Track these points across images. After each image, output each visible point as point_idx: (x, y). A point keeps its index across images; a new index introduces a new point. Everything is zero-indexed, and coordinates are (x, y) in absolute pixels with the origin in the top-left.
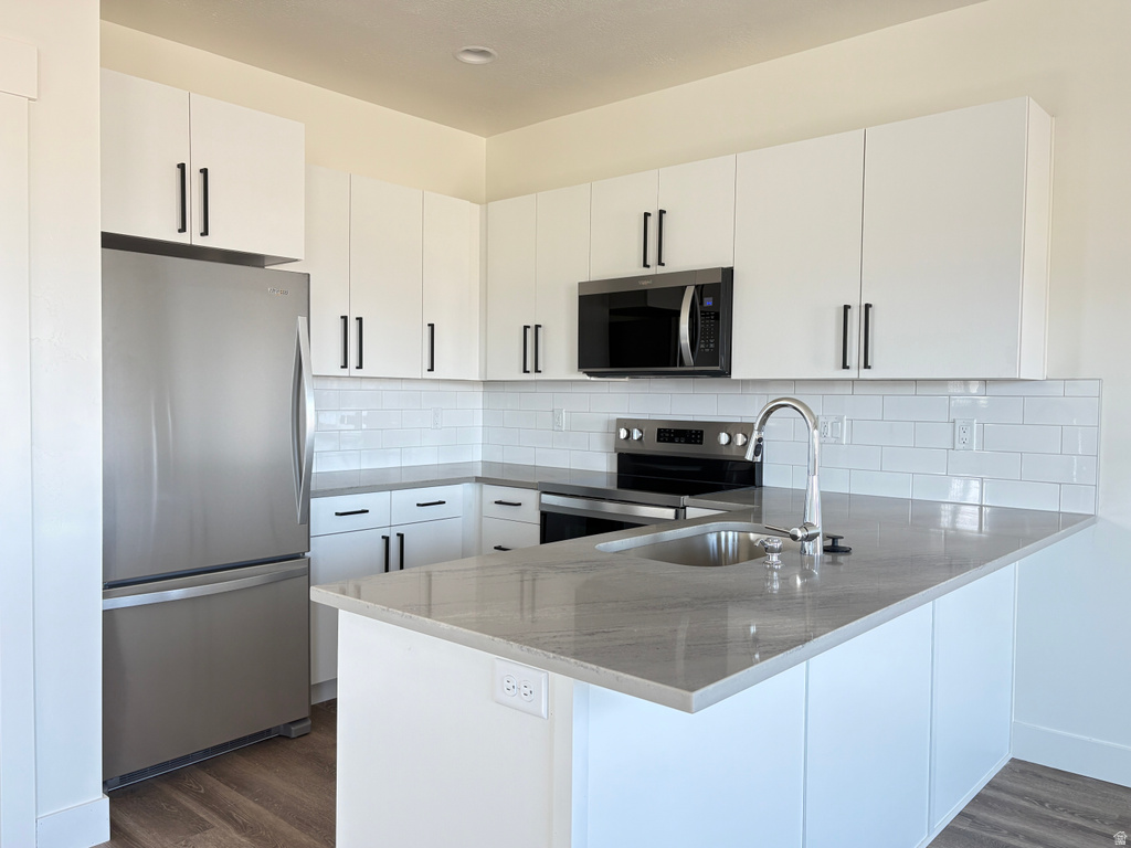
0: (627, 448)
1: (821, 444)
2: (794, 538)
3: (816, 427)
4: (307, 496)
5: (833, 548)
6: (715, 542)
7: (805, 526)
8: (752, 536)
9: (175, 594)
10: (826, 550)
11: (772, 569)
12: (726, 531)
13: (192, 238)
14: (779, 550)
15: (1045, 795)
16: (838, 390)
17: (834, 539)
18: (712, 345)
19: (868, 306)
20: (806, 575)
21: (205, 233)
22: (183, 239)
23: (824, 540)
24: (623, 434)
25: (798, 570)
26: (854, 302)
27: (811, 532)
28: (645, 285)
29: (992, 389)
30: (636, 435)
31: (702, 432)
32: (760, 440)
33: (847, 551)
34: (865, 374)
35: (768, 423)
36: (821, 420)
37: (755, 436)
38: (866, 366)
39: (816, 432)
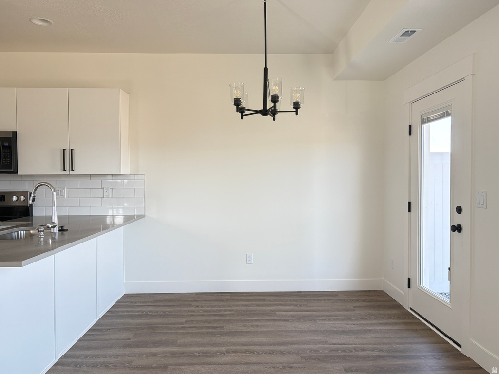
1: (56, 198)
2: (49, 227)
3: (54, 191)
5: (62, 230)
6: (16, 235)
7: (52, 223)
8: (31, 232)
10: (59, 231)
11: (41, 237)
12: (21, 231)
14: (43, 231)
15: (133, 300)
16: (63, 178)
17: (62, 227)
18: (9, 161)
19: (72, 150)
20: (53, 239)
23: (59, 228)
25: (50, 237)
26: (67, 147)
27: (54, 225)
29: (114, 178)
31: (4, 196)
32: (34, 196)
33: (67, 230)
34: (72, 173)
35: (37, 192)
36: (56, 189)
37: (32, 195)
38: (72, 170)
39: (55, 193)
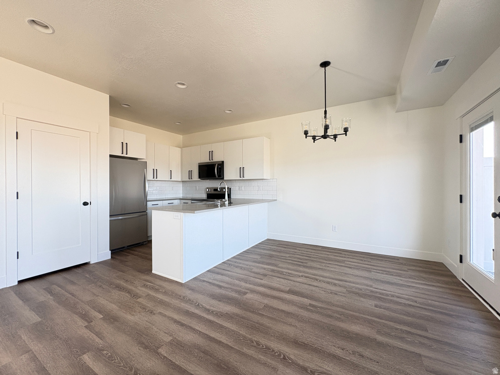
0: (209, 193)
4: (147, 201)
9: (120, 218)
13: (124, 155)
15: (269, 242)
16: (239, 181)
18: (220, 174)
19: (243, 168)
21: (127, 154)
22: (123, 155)
24: (208, 190)
26: (241, 167)
28: (210, 164)
29: (263, 181)
30: (210, 190)
38: (243, 177)
